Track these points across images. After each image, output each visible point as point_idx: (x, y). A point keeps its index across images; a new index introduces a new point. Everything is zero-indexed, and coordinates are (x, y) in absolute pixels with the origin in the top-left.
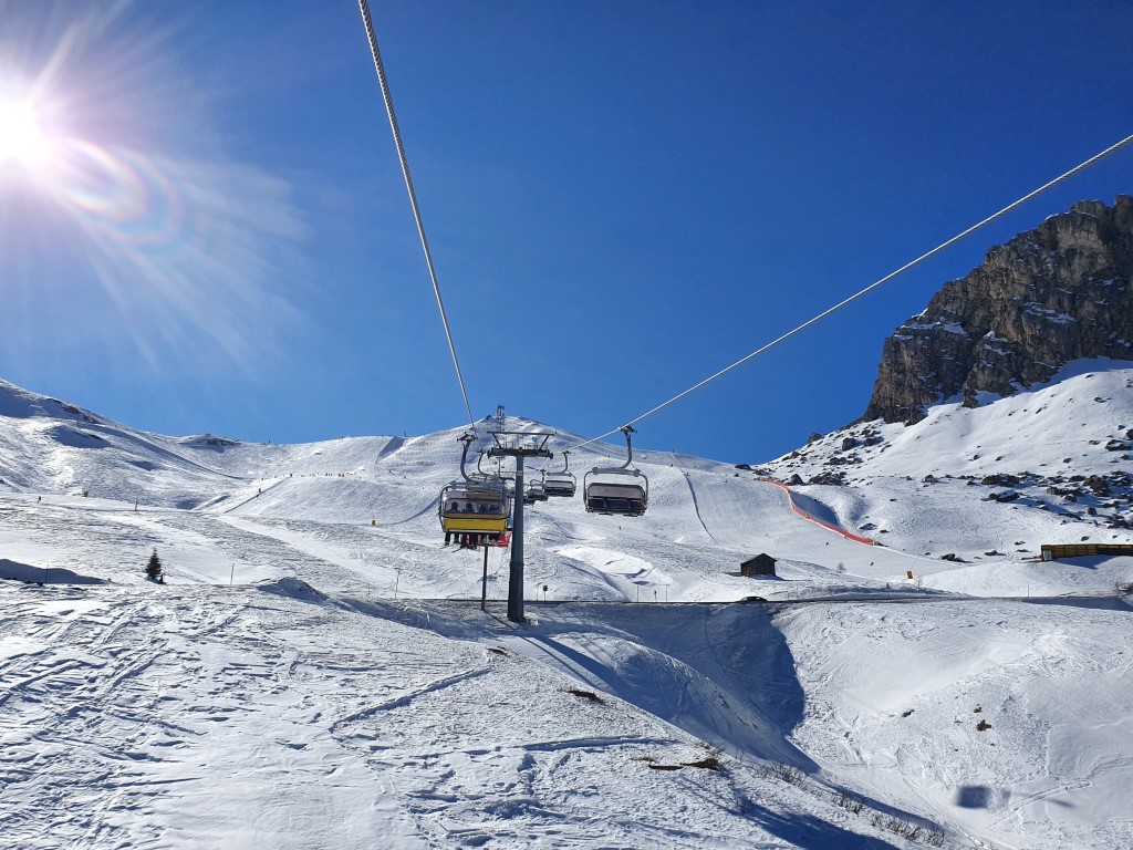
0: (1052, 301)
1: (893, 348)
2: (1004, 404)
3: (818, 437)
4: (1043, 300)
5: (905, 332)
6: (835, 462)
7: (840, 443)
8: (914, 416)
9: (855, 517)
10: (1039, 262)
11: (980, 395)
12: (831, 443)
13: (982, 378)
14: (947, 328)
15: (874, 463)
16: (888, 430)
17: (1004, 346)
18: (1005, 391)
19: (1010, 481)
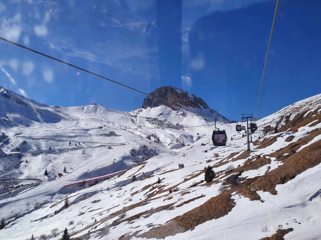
0: (160, 97)
1: (145, 99)
2: (154, 108)
3: (136, 109)
4: (159, 97)
5: (146, 98)
6: (137, 113)
7: (138, 111)
8: (146, 108)
9: (136, 121)
10: (160, 92)
11: (152, 107)
12: (137, 110)
13: (153, 105)
14: (151, 98)
15: (141, 114)
16: (143, 109)
17: (155, 101)
18: (154, 107)
19: (149, 118)
